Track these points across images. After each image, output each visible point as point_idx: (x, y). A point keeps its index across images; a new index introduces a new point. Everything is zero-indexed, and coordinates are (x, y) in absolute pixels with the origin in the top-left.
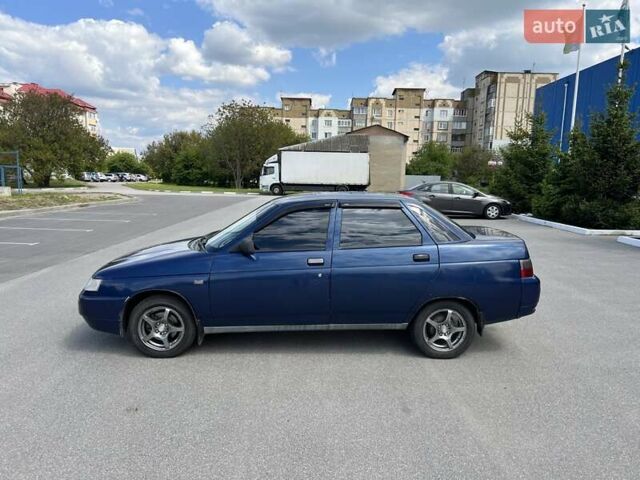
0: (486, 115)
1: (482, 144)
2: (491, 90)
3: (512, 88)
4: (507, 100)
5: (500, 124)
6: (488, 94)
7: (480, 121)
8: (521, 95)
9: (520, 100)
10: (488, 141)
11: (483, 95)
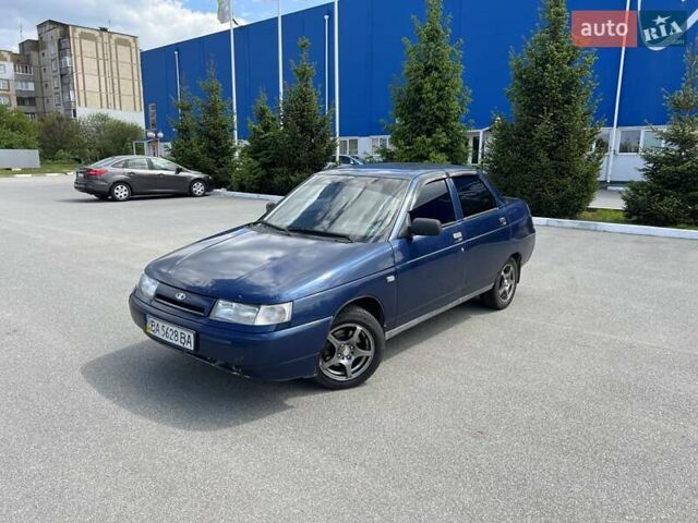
0: (62, 76)
1: (62, 111)
2: (63, 46)
3: (88, 46)
4: (85, 60)
5: (81, 88)
6: (60, 50)
7: (56, 82)
8: (100, 56)
9: (101, 62)
10: (70, 107)
11: (52, 50)
